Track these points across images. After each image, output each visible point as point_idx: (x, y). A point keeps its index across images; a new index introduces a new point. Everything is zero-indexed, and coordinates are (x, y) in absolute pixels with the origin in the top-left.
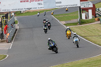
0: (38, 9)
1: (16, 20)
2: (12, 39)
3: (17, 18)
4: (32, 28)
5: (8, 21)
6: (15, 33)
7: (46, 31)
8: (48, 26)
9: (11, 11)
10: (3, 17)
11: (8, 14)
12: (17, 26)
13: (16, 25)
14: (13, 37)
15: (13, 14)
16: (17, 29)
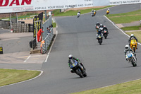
0: (84, 6)
1: (54, 22)
2: (48, 49)
3: (56, 20)
4: (76, 33)
5: (43, 23)
6: (53, 40)
7: (100, 41)
8: (103, 34)
9: (47, 9)
10: (36, 17)
11: (42, 13)
12: (55, 31)
13: (54, 29)
14: (50, 46)
15: (50, 14)
16: (55, 35)
